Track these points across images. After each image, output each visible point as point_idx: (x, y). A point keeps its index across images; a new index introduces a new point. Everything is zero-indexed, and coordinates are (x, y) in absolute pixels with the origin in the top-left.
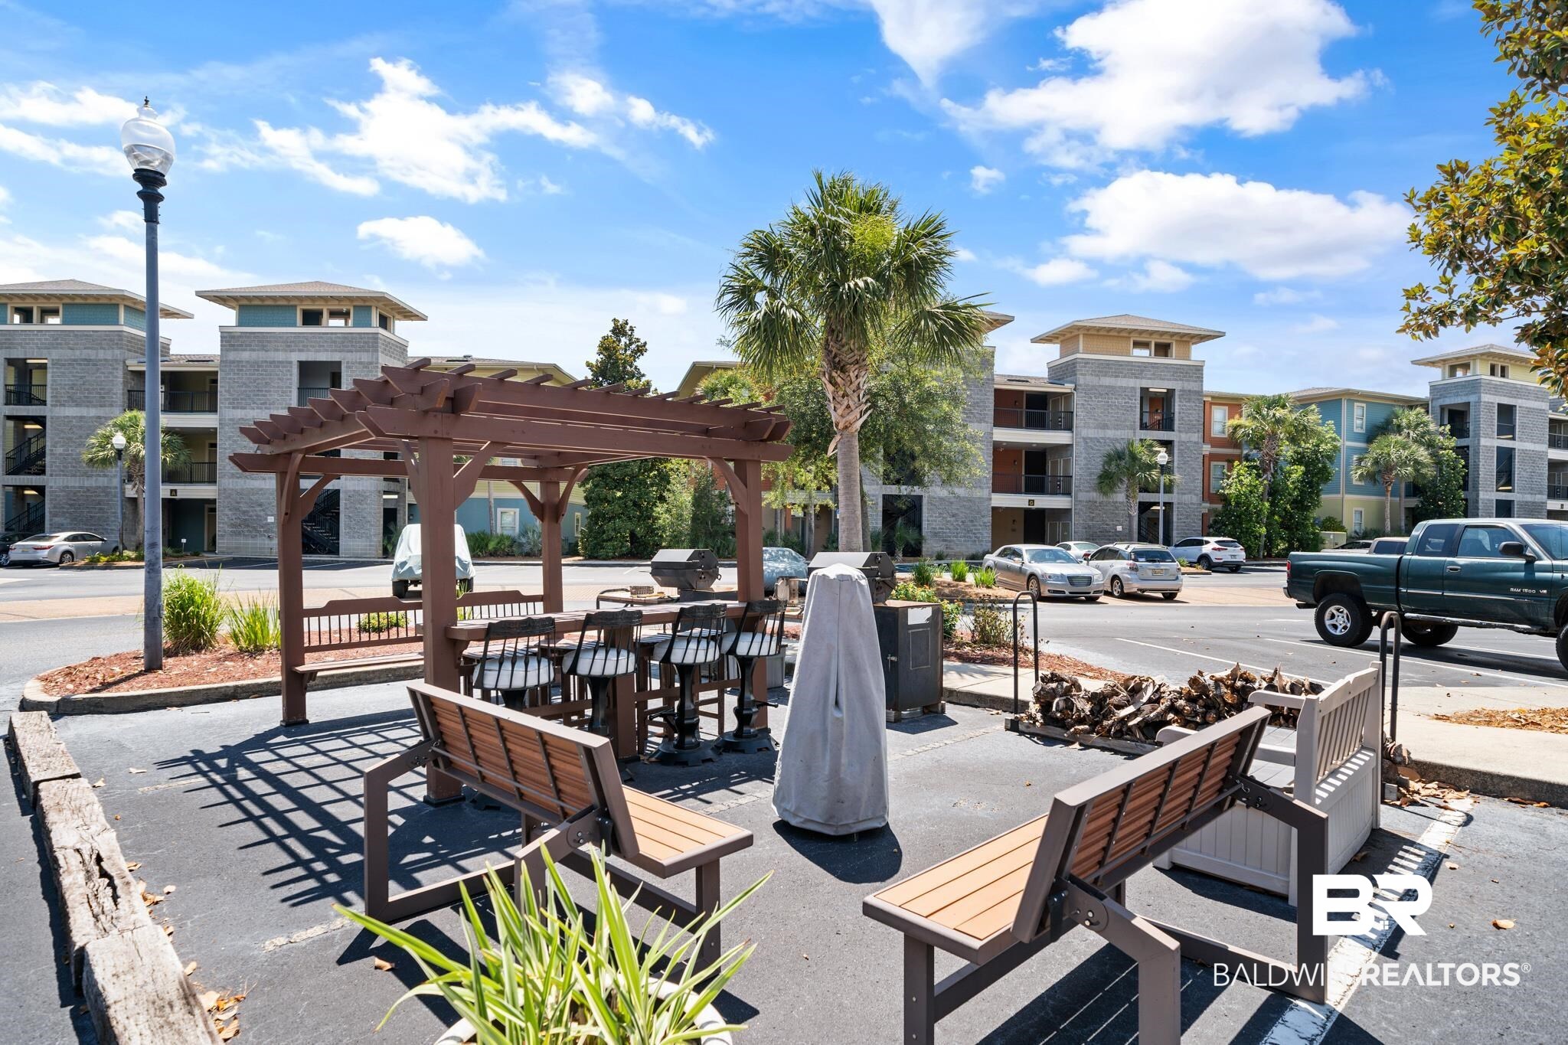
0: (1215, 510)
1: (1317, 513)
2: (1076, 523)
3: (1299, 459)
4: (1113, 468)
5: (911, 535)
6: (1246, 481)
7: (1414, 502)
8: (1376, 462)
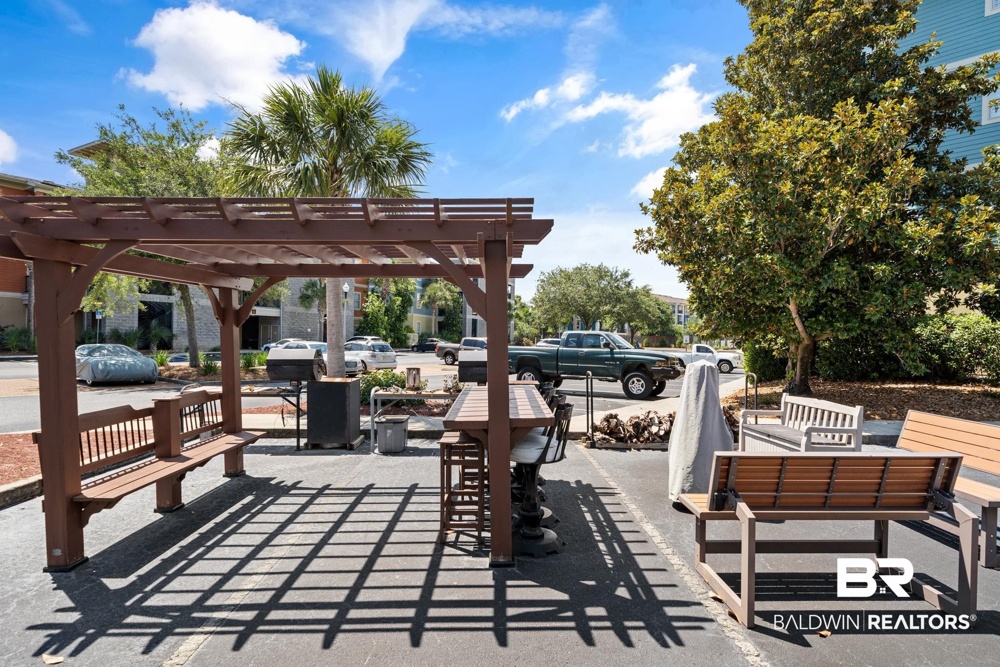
0: (360, 320)
1: (405, 324)
2: (284, 326)
3: (399, 293)
4: (309, 292)
5: (165, 335)
6: (377, 304)
7: (441, 319)
8: (429, 297)
